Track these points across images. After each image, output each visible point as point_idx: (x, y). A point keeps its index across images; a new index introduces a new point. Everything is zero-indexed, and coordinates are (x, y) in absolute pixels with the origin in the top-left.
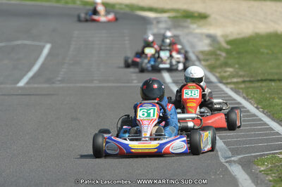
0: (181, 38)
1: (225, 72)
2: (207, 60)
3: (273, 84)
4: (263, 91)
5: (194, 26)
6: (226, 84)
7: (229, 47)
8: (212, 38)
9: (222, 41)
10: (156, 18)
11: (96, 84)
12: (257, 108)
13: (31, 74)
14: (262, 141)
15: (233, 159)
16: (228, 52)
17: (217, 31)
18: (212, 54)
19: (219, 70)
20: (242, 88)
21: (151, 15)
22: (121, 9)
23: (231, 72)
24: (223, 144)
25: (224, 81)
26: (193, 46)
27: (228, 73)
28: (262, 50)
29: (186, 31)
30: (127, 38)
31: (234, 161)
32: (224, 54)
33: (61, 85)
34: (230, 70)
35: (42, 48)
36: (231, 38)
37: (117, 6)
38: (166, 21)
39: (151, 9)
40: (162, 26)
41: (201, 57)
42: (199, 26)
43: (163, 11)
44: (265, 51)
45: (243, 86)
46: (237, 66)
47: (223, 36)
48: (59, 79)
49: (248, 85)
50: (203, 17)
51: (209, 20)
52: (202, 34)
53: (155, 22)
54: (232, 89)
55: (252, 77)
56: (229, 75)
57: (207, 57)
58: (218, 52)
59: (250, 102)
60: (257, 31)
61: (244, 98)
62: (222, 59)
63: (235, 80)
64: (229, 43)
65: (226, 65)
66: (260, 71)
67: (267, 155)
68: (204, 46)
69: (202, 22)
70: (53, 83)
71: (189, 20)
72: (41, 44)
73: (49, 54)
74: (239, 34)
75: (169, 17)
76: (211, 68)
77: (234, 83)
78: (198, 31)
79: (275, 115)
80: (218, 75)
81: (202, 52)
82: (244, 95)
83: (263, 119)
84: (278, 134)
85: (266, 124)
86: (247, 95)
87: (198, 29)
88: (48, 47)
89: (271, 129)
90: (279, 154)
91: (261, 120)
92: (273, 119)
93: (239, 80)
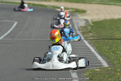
0: (73, 20)
1: (89, 35)
2: (81, 30)
3: (107, 40)
4: (101, 43)
5: (79, 16)
6: (86, 40)
7: (93, 25)
8: (87, 21)
9: (90, 22)
11: (32, 39)
12: (95, 50)
13: (6, 34)
16: (92, 27)
17: (89, 18)
18: (84, 27)
19: (86, 34)
20: (93, 42)
22: (50, 7)
23: (91, 35)
25: (87, 39)
26: (77, 24)
27: (90, 36)
28: (106, 26)
29: (76, 17)
30: (50, 20)
31: (75, 72)
32: (90, 28)
33: (17, 39)
34: (91, 34)
35: (13, 24)
36: (95, 21)
37: (48, 7)
41: (80, 28)
42: (82, 16)
43: (67, 9)
44: (108, 27)
45: (94, 41)
46: (94, 33)
47: (91, 20)
48: (17, 36)
49: (96, 41)
50: (84, 12)
51: (86, 13)
52: (82, 19)
54: (88, 42)
55: (99, 37)
57: (83, 29)
58: (88, 27)
59: (94, 48)
60: (106, 18)
61: (92, 46)
62: (89, 30)
63: (91, 38)
64: (93, 23)
65: (90, 32)
66: (103, 35)
67: (90, 69)
68: (83, 24)
69: (83, 14)
70: (14, 38)
71: (77, 13)
72: (14, 22)
73: (16, 26)
74: (98, 19)
75: (69, 12)
76: (83, 33)
77: (90, 40)
79: (102, 53)
80: (85, 36)
81: (81, 27)
82: (92, 45)
83: (96, 55)
84: (99, 61)
85: (96, 57)
86: (93, 45)
87: (81, 17)
88: (16, 23)
89: (97, 59)
90: (95, 69)
91: (95, 55)
92: (100, 55)
93: (93, 38)
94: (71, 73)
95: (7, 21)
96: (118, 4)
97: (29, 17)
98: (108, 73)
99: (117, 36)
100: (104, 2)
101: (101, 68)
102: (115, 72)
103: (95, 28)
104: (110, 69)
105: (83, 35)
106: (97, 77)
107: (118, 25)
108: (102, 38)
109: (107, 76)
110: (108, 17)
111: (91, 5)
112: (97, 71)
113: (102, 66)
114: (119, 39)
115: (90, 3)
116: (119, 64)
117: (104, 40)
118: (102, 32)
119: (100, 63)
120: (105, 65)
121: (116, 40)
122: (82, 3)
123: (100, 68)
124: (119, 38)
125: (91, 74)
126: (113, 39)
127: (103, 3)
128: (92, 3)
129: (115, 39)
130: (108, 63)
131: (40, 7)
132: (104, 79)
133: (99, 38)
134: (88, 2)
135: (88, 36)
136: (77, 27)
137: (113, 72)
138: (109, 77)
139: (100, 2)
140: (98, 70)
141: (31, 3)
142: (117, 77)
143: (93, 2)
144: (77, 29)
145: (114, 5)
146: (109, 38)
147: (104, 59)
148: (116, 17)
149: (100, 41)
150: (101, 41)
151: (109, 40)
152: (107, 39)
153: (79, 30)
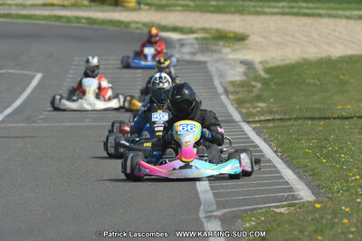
0: (209, 65)
1: (255, 108)
2: (232, 93)
3: (309, 122)
4: (291, 131)
5: (227, 50)
6: (248, 122)
7: (267, 76)
8: (248, 64)
9: (259, 67)
10: (179, 40)
11: (88, 123)
12: (276, 152)
13: (9, 111)
14: (262, 192)
15: (215, 213)
16: (265, 82)
17: (255, 57)
18: (243, 85)
19: (248, 105)
20: (268, 128)
21: (174, 36)
22: (138, 28)
23: (262, 108)
24: (211, 196)
25: (250, 119)
26: (221, 75)
27: (259, 109)
28: (308, 80)
29: (216, 56)
31: (216, 217)
32: (259, 85)
33: (43, 125)
34: (262, 105)
36: (272, 65)
37: (133, 25)
38: (192, 44)
39: (175, 29)
40: (186, 49)
41: (231, 89)
42: (234, 50)
43: (191, 31)
44: (312, 81)
45: (270, 125)
46: (272, 100)
47: (261, 63)
48: (43, 117)
49: (276, 124)
50: (240, 38)
51: (246, 42)
52: (234, 60)
53: (178, 46)
54: (254, 129)
55: (285, 114)
56: (259, 112)
57: (238, 89)
58: (253, 83)
59: (270, 145)
60: (306, 56)
61: (265, 140)
62: (255, 92)
63: (262, 118)
64: (268, 71)
65: (259, 98)
66: (298, 107)
67: (261, 208)
68: (237, 74)
69: (238, 45)
70: (34, 122)
71: (221, 43)
72: (32, 73)
73: (38, 87)
74: (282, 60)
75: (197, 39)
76: (239, 103)
77: (259, 121)
78: (231, 56)
79: (295, 161)
80: (244, 111)
81: (232, 83)
82: (267, 136)
83: (277, 165)
84: (287, 183)
85: (278, 172)
86: (270, 137)
87: (231, 54)
88: (39, 76)
89: (282, 177)
90: (275, 207)
91: (275, 167)
92: (289, 166)
93: (269, 118)
94: (204, 220)
95: (11, 71)
96: (341, 13)
97: (76, 58)
98: (312, 220)
99: (339, 107)
100: (301, 7)
101: (294, 205)
102: (335, 214)
103: (273, 87)
104: (318, 206)
105: (237, 109)
106: (282, 231)
107: (342, 77)
108: (294, 116)
109: (311, 228)
110: (313, 53)
111: (262, 18)
112: (281, 213)
113: (294, 198)
114: (347, 118)
115: (258, 13)
116: (347, 191)
117: (300, 122)
118: (294, 98)
119: (291, 189)
120: (305, 194)
121: (338, 122)
122: (233, 13)
123: (289, 206)
124: (344, 114)
125: (262, 221)
126: (329, 118)
127: (295, 10)
128: (265, 14)
129: (334, 118)
130: (315, 189)
131: (110, 28)
132: (300, 236)
133: (286, 117)
134: (252, 9)
135: (254, 111)
136: (221, 83)
137: (329, 217)
138: (315, 231)
139: (287, 10)
140: (283, 210)
141: (82, 18)
142: (339, 230)
143: (266, 10)
144: (220, 90)
145: (330, 16)
146: (317, 115)
147: (300, 177)
148: (337, 51)
149: (289, 123)
150: (293, 125)
151: (316, 122)
152: (312, 119)
153: (226, 92)
